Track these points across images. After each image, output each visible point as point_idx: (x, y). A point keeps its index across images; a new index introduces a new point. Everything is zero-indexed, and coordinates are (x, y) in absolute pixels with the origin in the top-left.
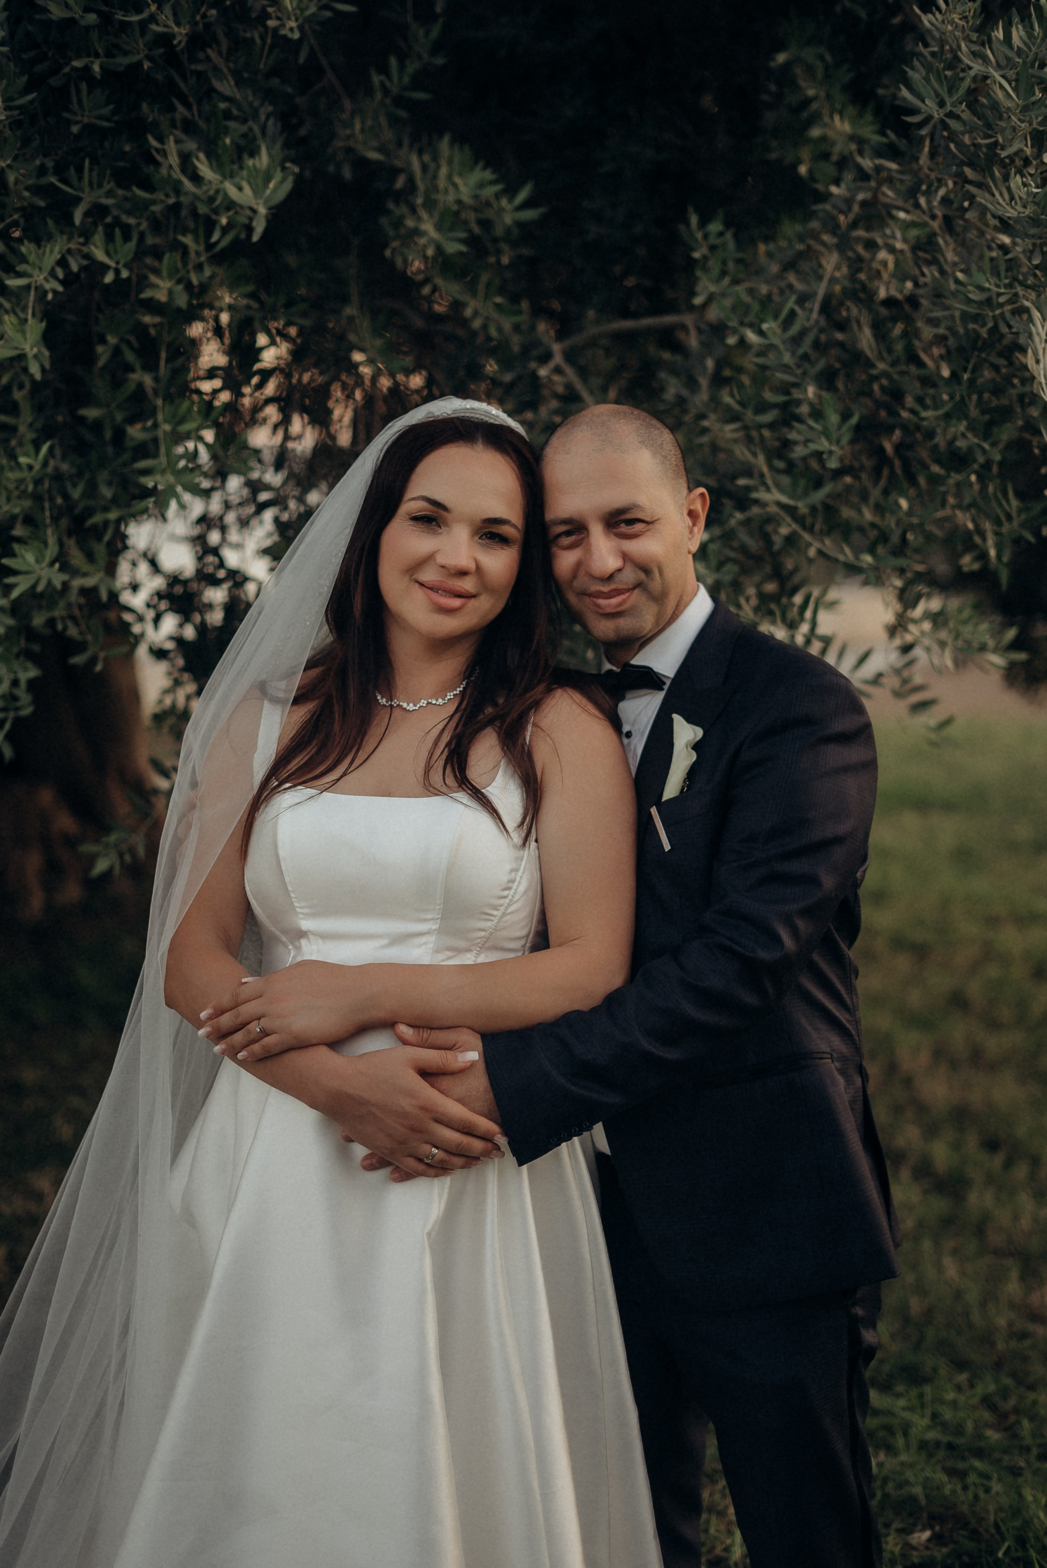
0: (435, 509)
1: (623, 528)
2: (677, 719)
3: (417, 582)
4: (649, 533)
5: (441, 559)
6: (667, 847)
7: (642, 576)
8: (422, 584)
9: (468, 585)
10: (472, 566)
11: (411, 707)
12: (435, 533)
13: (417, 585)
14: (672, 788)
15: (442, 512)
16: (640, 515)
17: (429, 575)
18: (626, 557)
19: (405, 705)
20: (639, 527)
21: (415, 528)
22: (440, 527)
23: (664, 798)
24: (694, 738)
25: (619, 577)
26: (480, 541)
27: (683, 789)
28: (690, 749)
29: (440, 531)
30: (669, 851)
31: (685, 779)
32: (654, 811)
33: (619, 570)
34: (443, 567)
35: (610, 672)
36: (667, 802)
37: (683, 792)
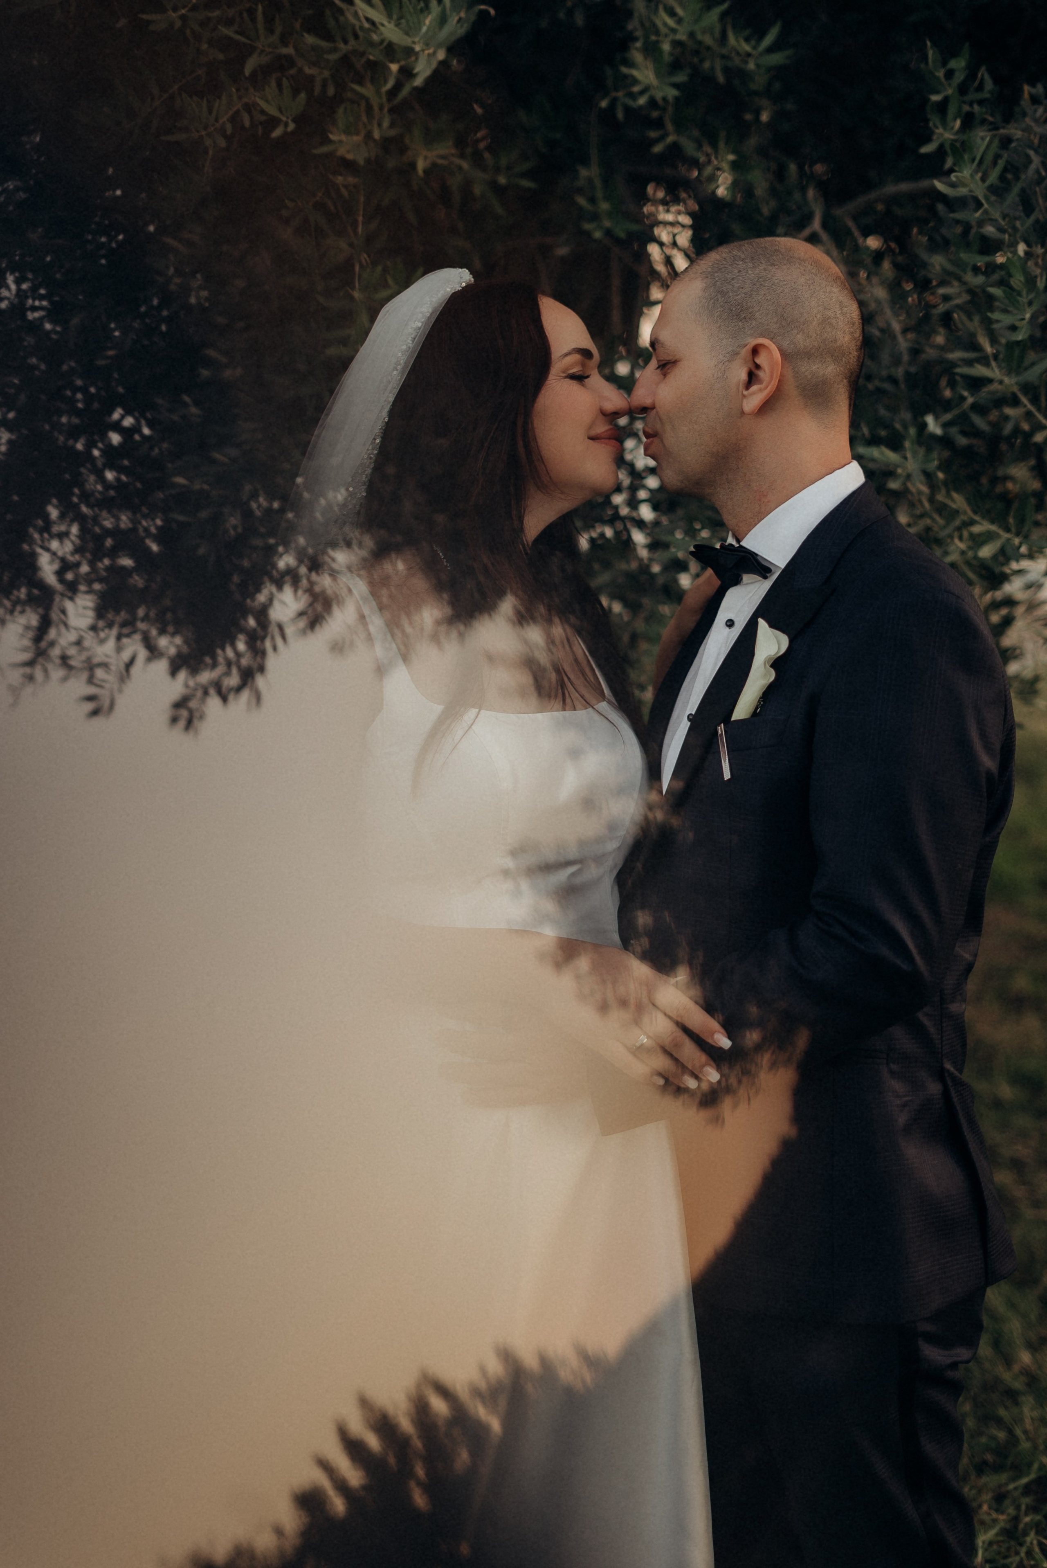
2: (764, 627)
6: (727, 775)
14: (743, 709)
23: (733, 719)
24: (778, 652)
27: (756, 709)
28: (768, 666)
30: (729, 780)
31: (760, 698)
32: (721, 729)
36: (735, 721)
37: (755, 714)
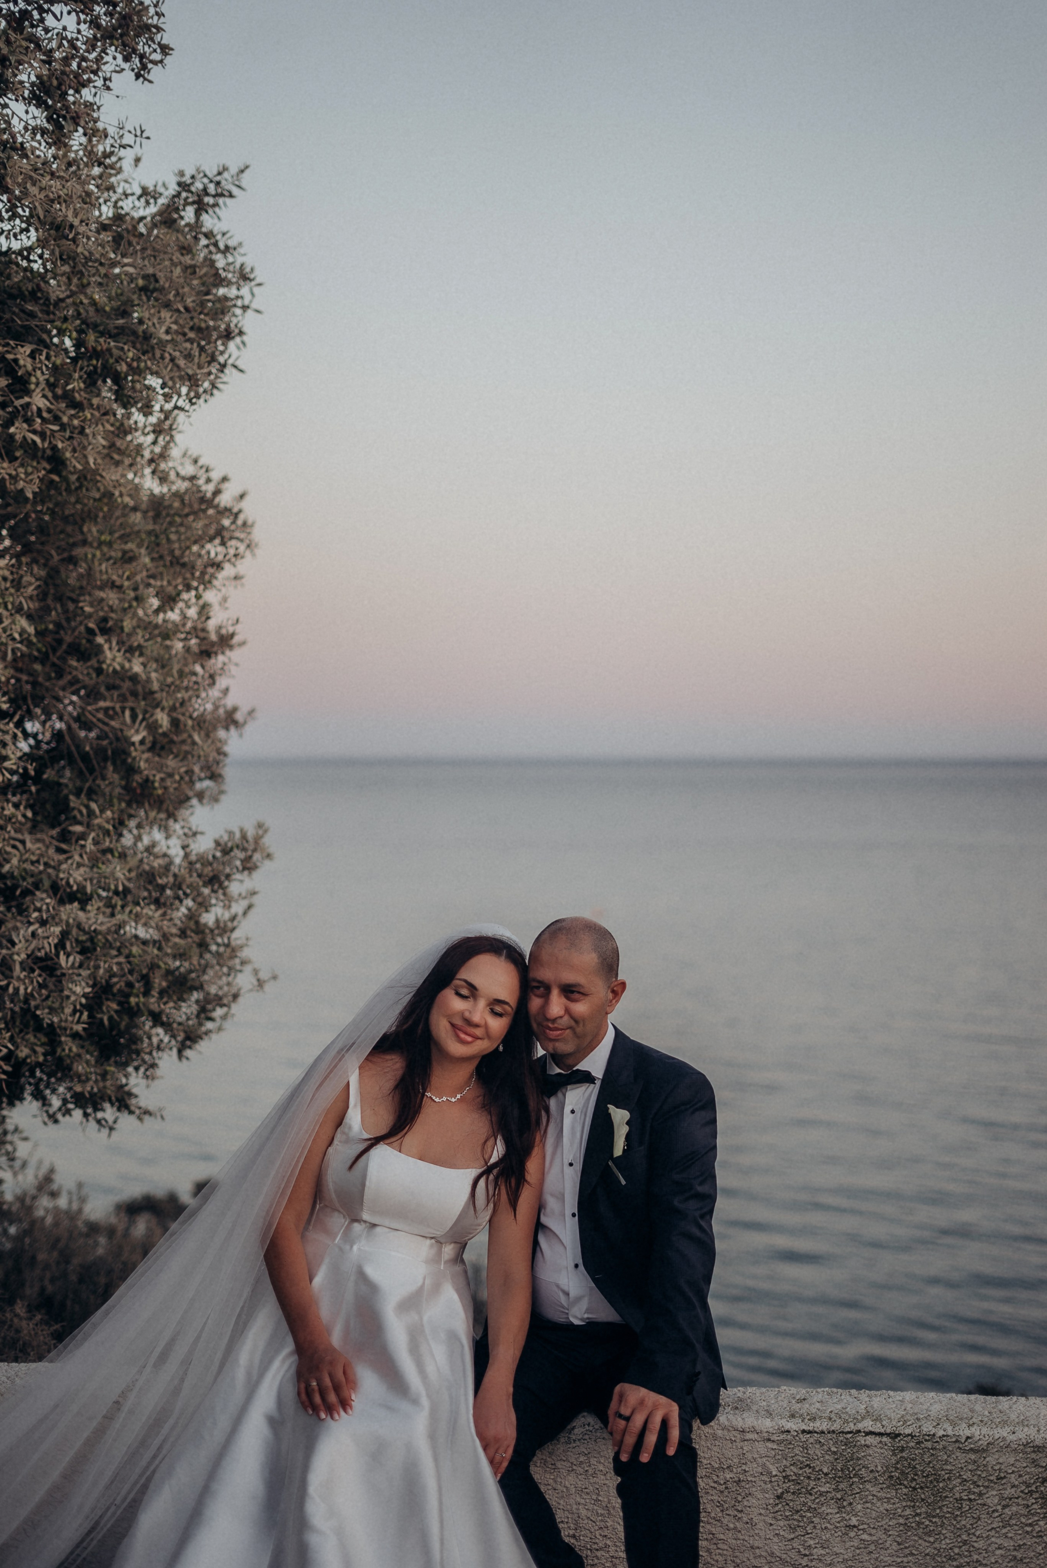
0: (471, 988)
1: (571, 995)
2: (612, 1108)
3: (451, 1023)
4: (583, 1001)
5: (466, 1015)
6: (624, 1183)
7: (573, 1023)
8: (453, 1025)
9: (478, 1032)
10: (483, 1023)
11: (437, 1100)
13: (450, 1025)
15: (474, 990)
16: (582, 990)
17: (458, 1021)
18: (567, 1011)
19: (434, 1098)
20: (580, 996)
23: (615, 1155)
24: (626, 1118)
25: (559, 1021)
27: (626, 1150)
28: (624, 1124)
30: (625, 1185)
31: (626, 1143)
33: (561, 1017)
34: (467, 1019)
35: (559, 1074)
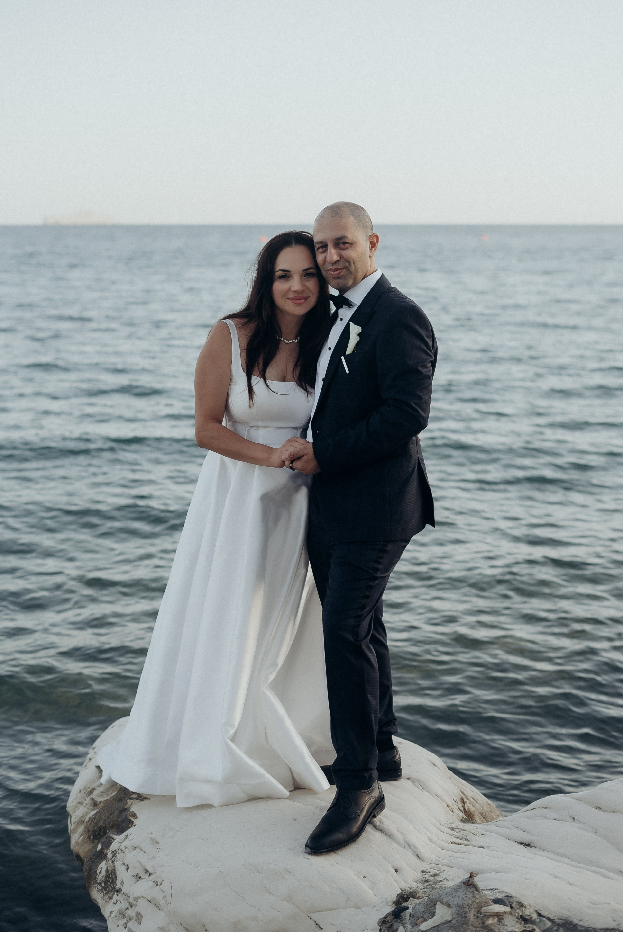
0: (286, 272)
1: (342, 246)
3: (288, 298)
4: (350, 248)
5: (292, 289)
6: (347, 372)
7: (347, 264)
8: (289, 299)
9: (304, 294)
10: (303, 288)
12: (288, 280)
13: (288, 299)
14: (349, 350)
15: (288, 273)
16: (347, 241)
17: (291, 296)
20: (347, 245)
21: (280, 281)
22: (289, 277)
23: (346, 354)
24: (358, 333)
25: (338, 264)
26: (304, 278)
27: (354, 349)
28: (356, 337)
29: (290, 279)
31: (355, 346)
32: (343, 358)
33: (338, 261)
34: (294, 291)
36: (347, 355)
37: (353, 351)
